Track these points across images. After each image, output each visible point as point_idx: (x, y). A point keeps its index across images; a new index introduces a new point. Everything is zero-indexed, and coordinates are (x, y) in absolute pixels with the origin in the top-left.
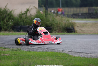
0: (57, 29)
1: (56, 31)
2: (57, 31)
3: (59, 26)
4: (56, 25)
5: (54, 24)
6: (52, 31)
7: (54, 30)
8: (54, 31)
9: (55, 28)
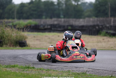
0: (8, 43)
1: (7, 45)
2: (9, 44)
3: (10, 39)
4: (6, 38)
5: (5, 36)
6: (2, 44)
7: (5, 43)
8: (4, 45)
9: (5, 41)
